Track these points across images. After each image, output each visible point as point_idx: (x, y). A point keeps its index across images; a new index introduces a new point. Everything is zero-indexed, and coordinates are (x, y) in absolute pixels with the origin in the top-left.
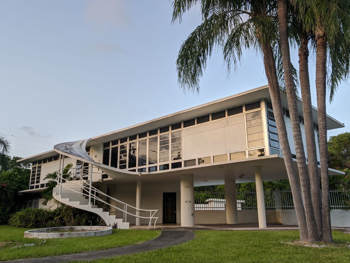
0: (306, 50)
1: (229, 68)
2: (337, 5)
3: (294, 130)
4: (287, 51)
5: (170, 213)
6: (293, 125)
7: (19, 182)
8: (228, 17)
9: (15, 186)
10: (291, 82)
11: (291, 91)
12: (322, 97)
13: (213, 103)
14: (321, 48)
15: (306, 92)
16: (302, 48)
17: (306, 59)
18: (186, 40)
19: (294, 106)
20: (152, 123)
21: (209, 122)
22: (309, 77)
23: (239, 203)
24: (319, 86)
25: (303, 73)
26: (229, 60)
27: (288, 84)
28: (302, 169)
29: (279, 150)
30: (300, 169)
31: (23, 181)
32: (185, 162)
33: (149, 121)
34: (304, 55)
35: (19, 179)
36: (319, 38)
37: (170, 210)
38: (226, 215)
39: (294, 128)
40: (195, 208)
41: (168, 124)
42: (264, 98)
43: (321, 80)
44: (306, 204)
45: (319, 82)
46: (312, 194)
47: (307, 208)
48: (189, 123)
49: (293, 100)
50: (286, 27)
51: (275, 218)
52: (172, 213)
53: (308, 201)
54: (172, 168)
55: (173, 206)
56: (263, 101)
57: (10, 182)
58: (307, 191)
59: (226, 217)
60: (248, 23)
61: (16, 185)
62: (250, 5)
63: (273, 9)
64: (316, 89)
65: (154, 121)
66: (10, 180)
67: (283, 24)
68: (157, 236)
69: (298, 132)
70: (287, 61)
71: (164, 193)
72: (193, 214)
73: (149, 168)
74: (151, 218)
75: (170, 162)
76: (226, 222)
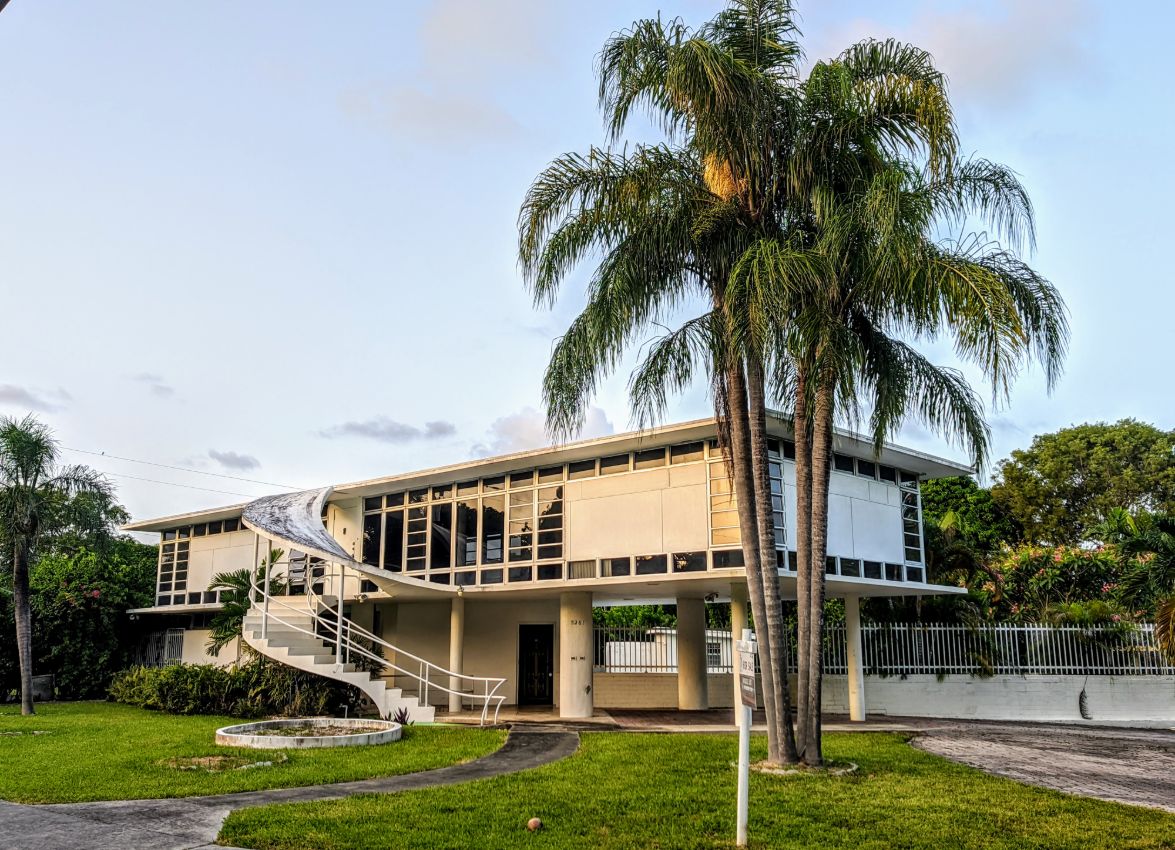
5: (536, 678)
7: (126, 585)
9: (118, 595)
31: (136, 581)
32: (570, 564)
35: (125, 576)
37: (536, 671)
38: (677, 685)
41: (531, 465)
52: (541, 677)
54: (540, 578)
55: (545, 661)
57: (107, 586)
59: (677, 691)
61: (123, 594)
66: (105, 580)
68: (500, 746)
71: (521, 626)
72: (589, 689)
73: (484, 573)
74: (486, 696)
75: (535, 563)
76: (678, 702)
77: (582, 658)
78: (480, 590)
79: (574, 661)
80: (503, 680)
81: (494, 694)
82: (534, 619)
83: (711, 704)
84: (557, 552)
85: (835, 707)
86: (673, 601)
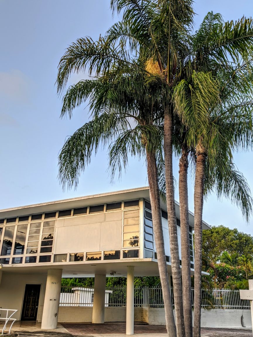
0: (186, 161)
1: (113, 173)
2: (218, 130)
3: (172, 243)
4: (170, 162)
5: (30, 308)
6: (171, 237)
8: (117, 118)
10: (172, 193)
11: (171, 202)
12: (199, 212)
13: (92, 197)
14: (200, 164)
15: (184, 202)
16: (183, 159)
17: (186, 170)
18: (72, 135)
19: (173, 218)
20: (24, 209)
21: (86, 215)
22: (187, 188)
23: (107, 293)
24: (197, 200)
25: (183, 184)
26: (114, 165)
27: (169, 195)
28: (177, 285)
29: (153, 252)
30: (174, 285)
32: (55, 255)
33: (20, 207)
34: (185, 166)
36: (199, 154)
37: (31, 305)
38: (92, 312)
39: (172, 241)
40: (60, 303)
41: (42, 212)
42: (143, 198)
43: (199, 194)
44: (178, 325)
45: (197, 197)
46: (184, 310)
47: (178, 329)
48: (65, 213)
49: (172, 212)
50: (170, 139)
51: (142, 316)
52: (32, 308)
53: (180, 320)
54: (40, 261)
55: (35, 300)
56: (141, 201)
58: (180, 309)
59: (92, 314)
60: (136, 131)
62: (139, 111)
63: (159, 118)
64: (194, 202)
65: (26, 207)
67: (168, 136)
69: (175, 246)
70: (169, 172)
71: (26, 285)
72: (56, 315)
73: (14, 259)
74: (6, 319)
75: (38, 255)
76: (92, 320)
77: (55, 300)
78: (11, 266)
79: (51, 301)
80: (16, 310)
81: (10, 318)
82: (34, 282)
83: (106, 320)
84: (50, 250)
85: (155, 322)
86: (93, 276)
